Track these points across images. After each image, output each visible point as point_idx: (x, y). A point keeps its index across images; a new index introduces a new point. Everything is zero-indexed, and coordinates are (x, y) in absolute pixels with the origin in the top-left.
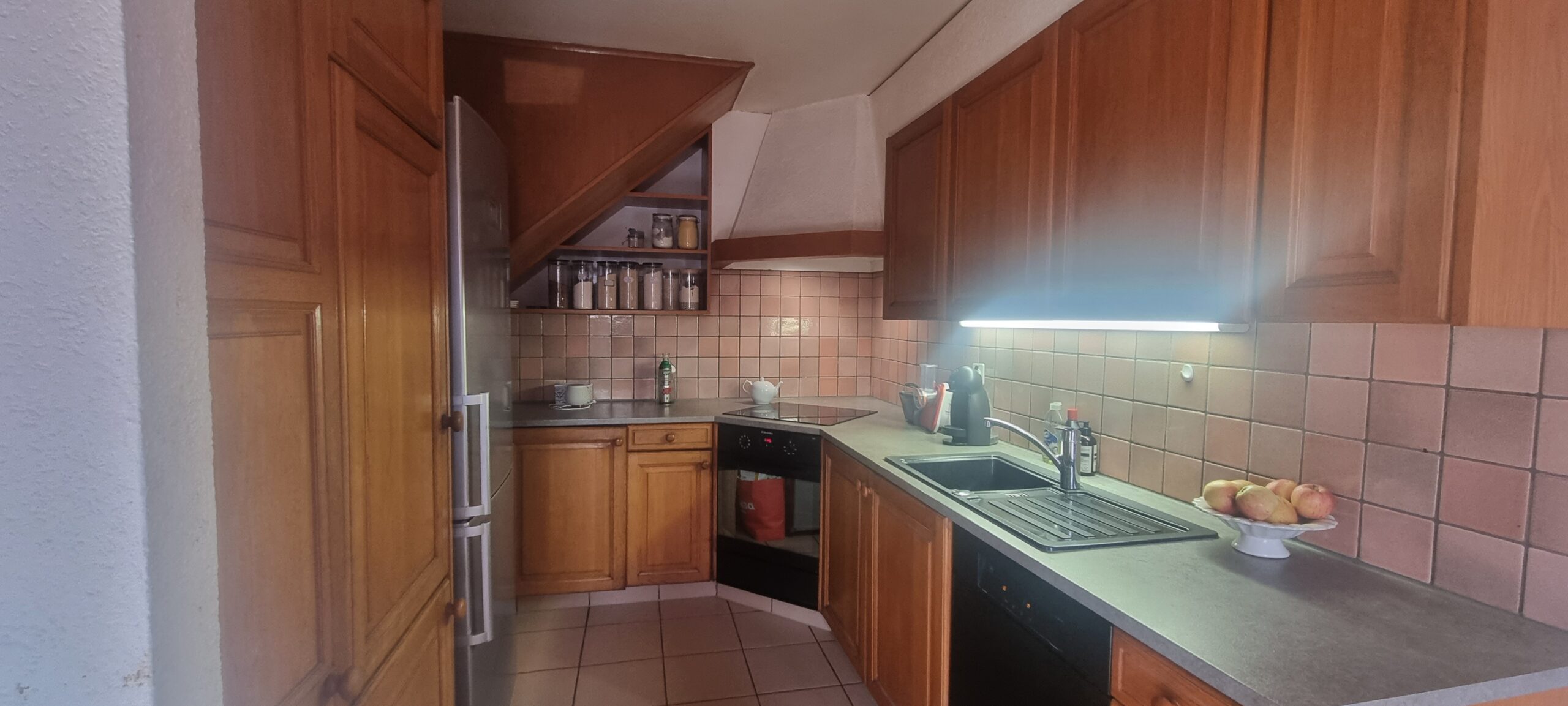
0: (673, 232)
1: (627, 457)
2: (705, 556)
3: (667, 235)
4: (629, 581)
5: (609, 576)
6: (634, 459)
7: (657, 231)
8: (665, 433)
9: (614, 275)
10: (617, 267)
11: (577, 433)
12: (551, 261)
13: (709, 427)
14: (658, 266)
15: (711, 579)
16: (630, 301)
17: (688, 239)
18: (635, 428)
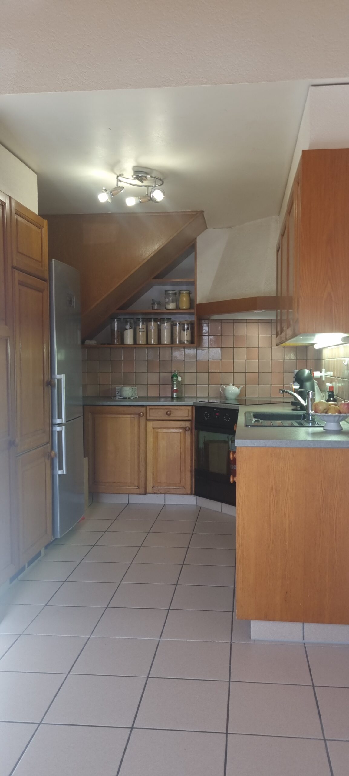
0: (176, 301)
1: (146, 423)
2: (188, 480)
3: (173, 302)
4: (148, 491)
5: (138, 486)
6: (150, 424)
7: (167, 300)
8: (166, 411)
9: (145, 326)
10: (147, 321)
11: (121, 409)
12: (112, 318)
13: (190, 408)
14: (169, 319)
15: (191, 494)
16: (153, 340)
17: (184, 303)
18: (150, 407)
